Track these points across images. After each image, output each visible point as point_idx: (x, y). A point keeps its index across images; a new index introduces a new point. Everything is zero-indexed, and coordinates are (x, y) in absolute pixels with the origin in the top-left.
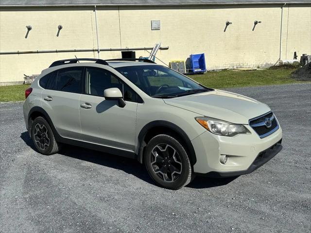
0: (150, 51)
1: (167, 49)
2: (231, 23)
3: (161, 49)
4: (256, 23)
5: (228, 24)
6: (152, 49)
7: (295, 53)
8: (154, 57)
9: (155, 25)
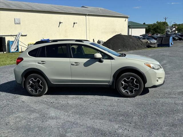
0: (15, 37)
1: (26, 36)
2: (62, 23)
3: (22, 36)
4: (74, 23)
5: (60, 23)
6: (16, 36)
7: (93, 39)
8: (18, 40)
9: (16, 21)
